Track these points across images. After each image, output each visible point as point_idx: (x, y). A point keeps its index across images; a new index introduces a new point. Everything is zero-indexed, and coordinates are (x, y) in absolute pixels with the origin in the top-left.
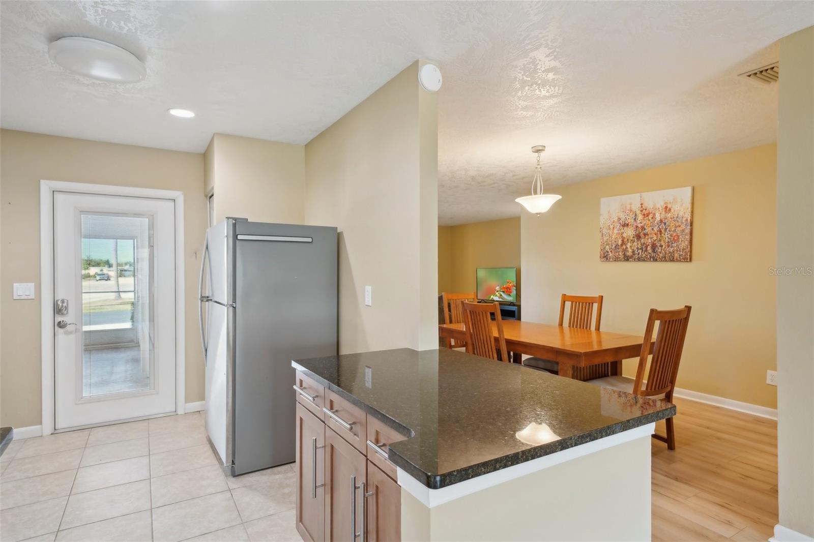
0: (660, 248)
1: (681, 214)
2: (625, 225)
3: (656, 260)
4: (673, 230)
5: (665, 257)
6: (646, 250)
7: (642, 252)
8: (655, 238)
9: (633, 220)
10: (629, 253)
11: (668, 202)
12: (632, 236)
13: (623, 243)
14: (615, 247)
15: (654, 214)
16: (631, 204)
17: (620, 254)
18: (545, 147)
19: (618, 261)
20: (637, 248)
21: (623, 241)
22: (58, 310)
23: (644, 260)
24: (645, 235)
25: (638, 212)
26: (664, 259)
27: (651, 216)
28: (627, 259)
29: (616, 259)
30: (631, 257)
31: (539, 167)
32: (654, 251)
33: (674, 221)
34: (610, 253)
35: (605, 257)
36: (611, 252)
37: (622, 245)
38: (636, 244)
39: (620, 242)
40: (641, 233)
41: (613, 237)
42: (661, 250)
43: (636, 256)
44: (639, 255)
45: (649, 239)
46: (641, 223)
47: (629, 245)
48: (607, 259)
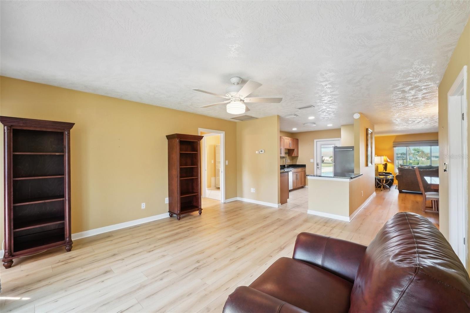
22: (317, 165)
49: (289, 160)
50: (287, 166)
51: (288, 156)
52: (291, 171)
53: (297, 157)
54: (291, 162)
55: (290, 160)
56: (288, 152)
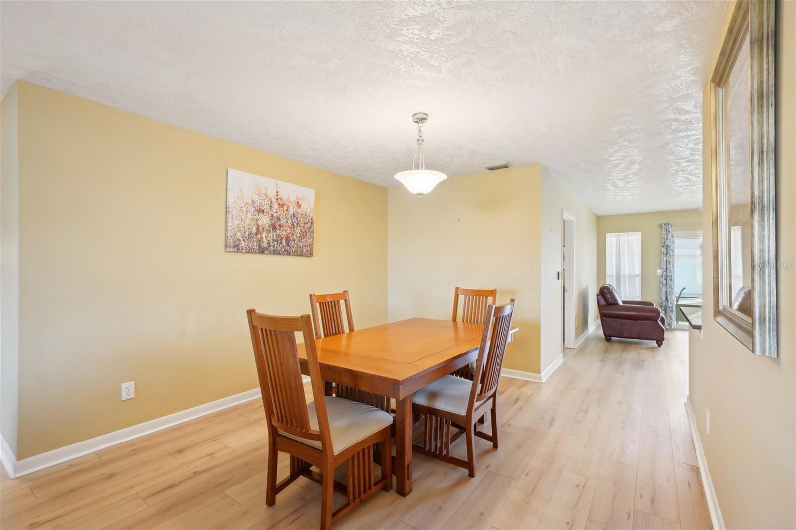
0: (293, 242)
1: (308, 212)
2: (260, 211)
3: (289, 254)
4: (303, 225)
5: (297, 251)
6: (281, 243)
7: (277, 244)
8: (289, 232)
9: (268, 208)
10: (265, 245)
11: (300, 198)
12: (267, 225)
13: (258, 232)
14: (249, 235)
15: (288, 207)
16: (266, 189)
17: (255, 244)
19: (253, 253)
20: (273, 239)
21: (258, 229)
23: (279, 254)
24: (280, 226)
25: (274, 200)
26: (296, 253)
27: (285, 207)
28: (262, 251)
29: (250, 251)
30: (267, 249)
32: (287, 244)
33: (304, 217)
34: (243, 242)
35: (235, 247)
36: (244, 240)
37: (256, 234)
38: (271, 235)
39: (254, 230)
40: (277, 224)
41: (247, 222)
42: (294, 244)
43: (272, 248)
44: (274, 247)
45: (284, 231)
46: (276, 212)
47: (264, 235)
48: (238, 249)
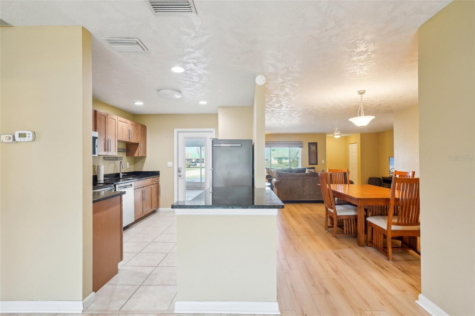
18: (365, 91)
22: (179, 171)
31: (362, 102)
49: (128, 164)
50: (123, 176)
51: (126, 156)
52: (131, 185)
53: (144, 157)
54: (133, 166)
55: (130, 164)
56: (125, 148)
